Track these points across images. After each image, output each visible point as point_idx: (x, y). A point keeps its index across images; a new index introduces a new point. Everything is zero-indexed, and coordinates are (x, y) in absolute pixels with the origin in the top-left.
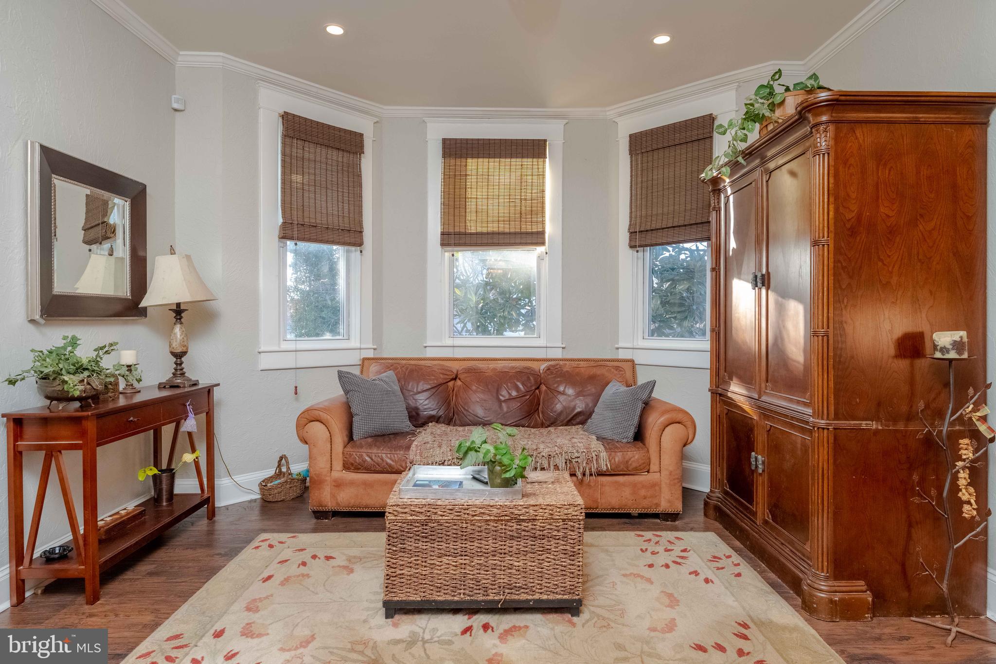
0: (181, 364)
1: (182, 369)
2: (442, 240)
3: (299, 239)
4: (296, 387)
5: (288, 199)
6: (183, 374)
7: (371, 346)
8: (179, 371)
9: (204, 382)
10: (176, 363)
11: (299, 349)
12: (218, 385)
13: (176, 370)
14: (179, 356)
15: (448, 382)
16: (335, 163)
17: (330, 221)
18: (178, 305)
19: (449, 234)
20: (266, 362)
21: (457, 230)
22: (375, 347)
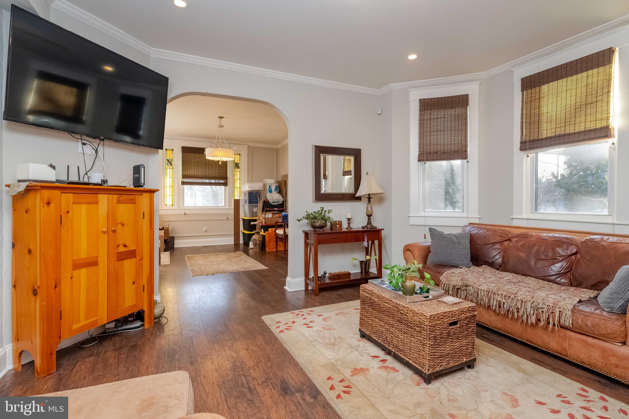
0: (370, 219)
1: (370, 222)
2: (521, 147)
3: (427, 160)
4: (425, 235)
5: (422, 142)
6: (371, 224)
7: (477, 216)
8: (369, 223)
9: (379, 227)
10: (368, 219)
11: (427, 216)
12: (383, 229)
13: (368, 221)
14: (369, 216)
15: (504, 241)
16: (449, 116)
17: (446, 148)
18: (369, 195)
19: (525, 142)
20: (412, 221)
21: (532, 138)
22: (480, 217)
